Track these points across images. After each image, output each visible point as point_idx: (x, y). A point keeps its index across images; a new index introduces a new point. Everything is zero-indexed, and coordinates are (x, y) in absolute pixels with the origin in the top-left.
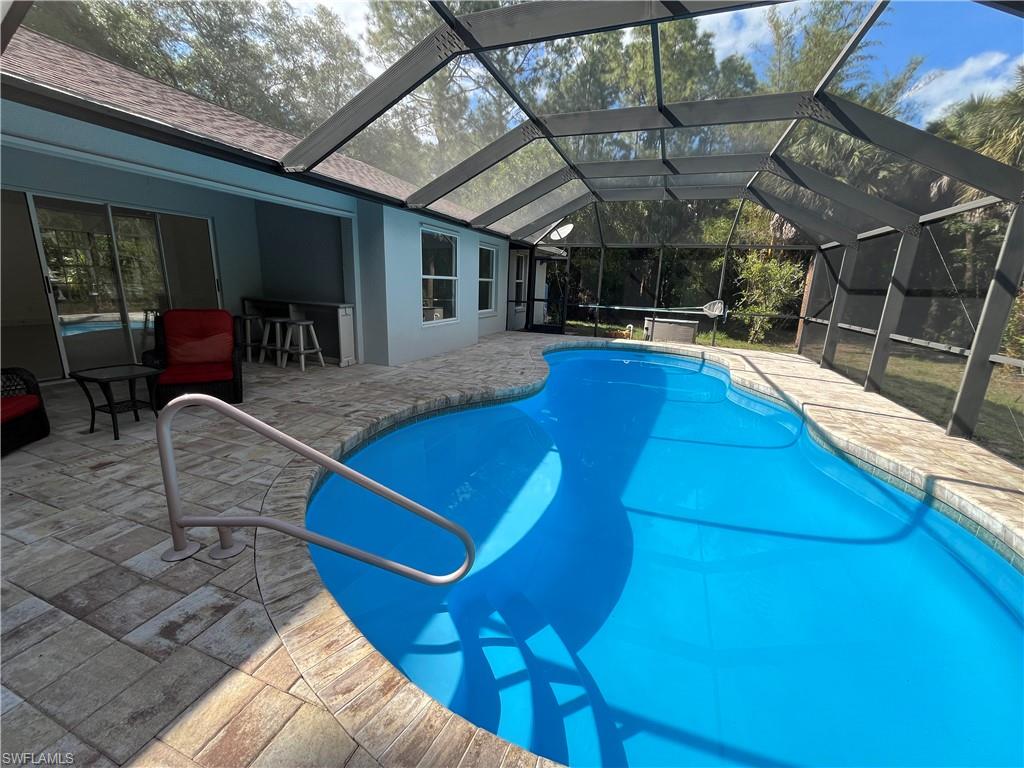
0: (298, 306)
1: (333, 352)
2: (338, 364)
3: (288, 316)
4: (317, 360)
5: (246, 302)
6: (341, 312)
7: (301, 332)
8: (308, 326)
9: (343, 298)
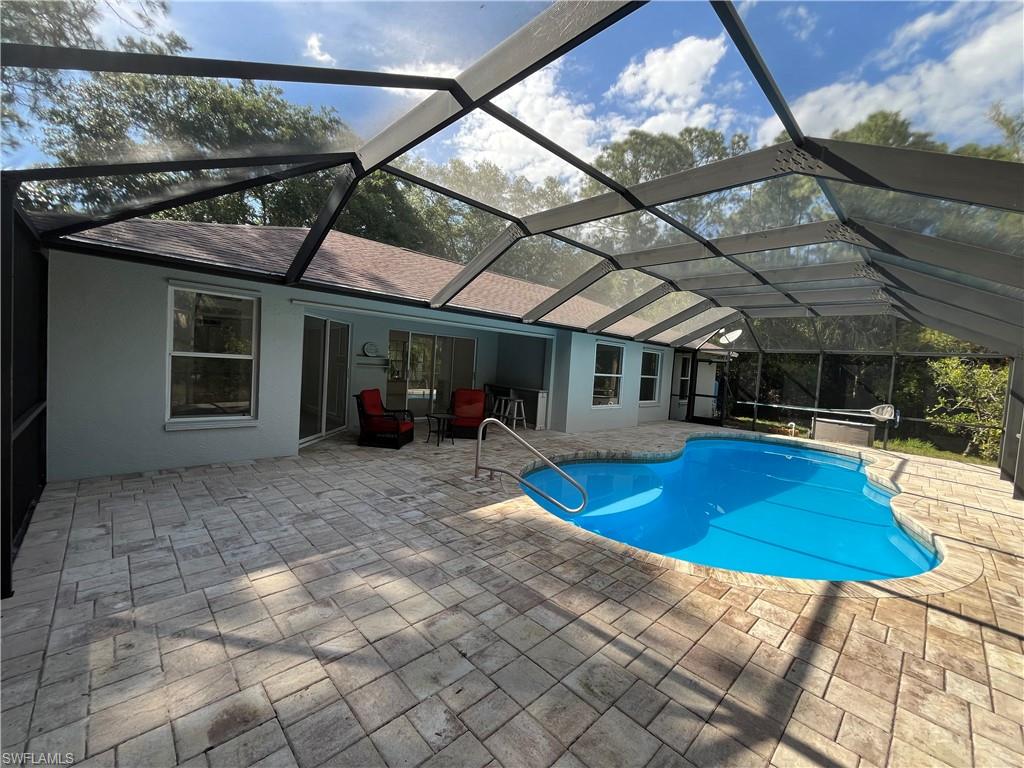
0: (515, 389)
1: (532, 421)
2: (534, 429)
3: (509, 396)
4: (523, 425)
5: (487, 388)
6: (540, 395)
7: (515, 406)
8: (519, 404)
9: (542, 386)
